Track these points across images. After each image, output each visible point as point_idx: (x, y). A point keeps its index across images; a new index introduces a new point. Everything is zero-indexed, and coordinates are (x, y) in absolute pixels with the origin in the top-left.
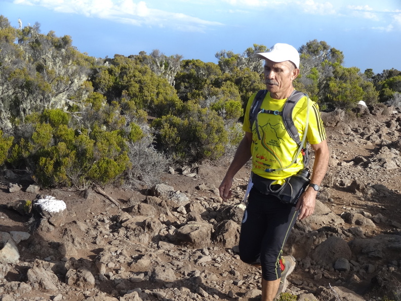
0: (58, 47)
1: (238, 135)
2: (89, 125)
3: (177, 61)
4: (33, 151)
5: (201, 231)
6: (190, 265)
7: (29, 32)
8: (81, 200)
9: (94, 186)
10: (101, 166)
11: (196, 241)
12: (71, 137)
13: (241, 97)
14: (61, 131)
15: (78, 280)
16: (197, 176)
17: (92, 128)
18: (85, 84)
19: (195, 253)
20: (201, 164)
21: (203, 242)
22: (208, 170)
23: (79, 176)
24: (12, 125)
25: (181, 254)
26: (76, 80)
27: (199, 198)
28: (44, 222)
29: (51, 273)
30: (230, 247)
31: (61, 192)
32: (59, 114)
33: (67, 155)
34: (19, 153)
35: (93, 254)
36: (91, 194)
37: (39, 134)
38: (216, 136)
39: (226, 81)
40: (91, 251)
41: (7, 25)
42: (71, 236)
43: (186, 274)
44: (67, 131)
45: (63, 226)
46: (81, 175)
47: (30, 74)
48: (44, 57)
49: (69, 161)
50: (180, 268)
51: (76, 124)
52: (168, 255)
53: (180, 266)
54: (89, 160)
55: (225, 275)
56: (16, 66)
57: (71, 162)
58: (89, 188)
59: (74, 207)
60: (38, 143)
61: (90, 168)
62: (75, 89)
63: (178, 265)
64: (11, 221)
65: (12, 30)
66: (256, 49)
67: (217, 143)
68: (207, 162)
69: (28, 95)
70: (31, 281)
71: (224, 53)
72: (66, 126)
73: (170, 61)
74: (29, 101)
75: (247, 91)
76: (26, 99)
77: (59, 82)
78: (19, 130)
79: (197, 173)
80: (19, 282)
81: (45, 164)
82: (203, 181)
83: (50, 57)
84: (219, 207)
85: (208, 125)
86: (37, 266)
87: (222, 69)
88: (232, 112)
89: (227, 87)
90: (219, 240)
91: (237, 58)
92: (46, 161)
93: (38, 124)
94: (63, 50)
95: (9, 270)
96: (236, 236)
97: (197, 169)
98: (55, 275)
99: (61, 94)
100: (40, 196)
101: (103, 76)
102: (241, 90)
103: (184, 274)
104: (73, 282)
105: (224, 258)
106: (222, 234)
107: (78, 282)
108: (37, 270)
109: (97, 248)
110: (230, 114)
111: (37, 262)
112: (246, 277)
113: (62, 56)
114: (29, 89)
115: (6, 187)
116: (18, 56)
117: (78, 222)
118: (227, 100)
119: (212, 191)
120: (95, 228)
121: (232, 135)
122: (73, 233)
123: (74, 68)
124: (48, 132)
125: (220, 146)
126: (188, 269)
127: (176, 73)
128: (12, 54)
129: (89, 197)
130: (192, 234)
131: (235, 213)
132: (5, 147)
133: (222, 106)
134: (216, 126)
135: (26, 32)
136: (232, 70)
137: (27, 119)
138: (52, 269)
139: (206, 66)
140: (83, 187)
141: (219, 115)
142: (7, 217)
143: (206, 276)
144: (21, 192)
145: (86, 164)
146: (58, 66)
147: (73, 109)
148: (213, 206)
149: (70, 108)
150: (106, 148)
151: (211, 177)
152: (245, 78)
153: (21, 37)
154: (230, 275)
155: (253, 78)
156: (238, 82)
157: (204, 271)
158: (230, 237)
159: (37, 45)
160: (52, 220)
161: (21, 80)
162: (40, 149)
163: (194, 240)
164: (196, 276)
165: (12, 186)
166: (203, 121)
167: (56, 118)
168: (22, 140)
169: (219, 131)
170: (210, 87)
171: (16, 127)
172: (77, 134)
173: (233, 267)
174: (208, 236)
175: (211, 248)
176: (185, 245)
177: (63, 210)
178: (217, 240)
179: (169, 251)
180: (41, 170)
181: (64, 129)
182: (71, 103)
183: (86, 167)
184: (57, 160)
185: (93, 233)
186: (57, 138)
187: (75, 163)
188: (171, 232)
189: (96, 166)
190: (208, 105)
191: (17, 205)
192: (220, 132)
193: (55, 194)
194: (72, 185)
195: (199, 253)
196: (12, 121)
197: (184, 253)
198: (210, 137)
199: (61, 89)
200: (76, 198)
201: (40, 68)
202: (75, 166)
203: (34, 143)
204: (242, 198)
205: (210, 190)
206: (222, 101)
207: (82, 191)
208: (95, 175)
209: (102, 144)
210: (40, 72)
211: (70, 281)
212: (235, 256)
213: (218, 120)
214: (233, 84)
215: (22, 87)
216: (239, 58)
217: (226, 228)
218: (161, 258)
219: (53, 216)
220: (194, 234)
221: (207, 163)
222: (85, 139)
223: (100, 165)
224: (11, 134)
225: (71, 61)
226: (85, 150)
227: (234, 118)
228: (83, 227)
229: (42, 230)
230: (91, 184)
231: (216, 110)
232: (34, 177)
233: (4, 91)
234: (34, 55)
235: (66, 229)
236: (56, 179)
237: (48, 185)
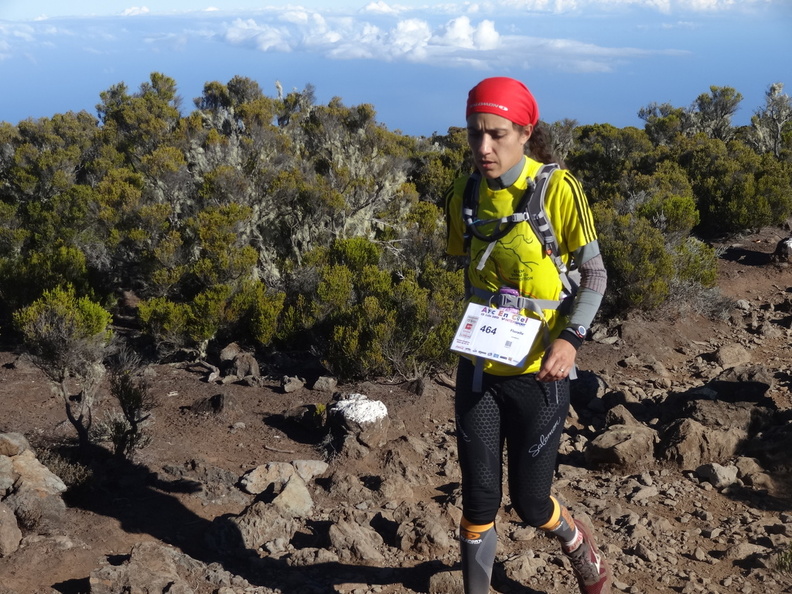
0: (352, 126)
1: (692, 260)
2: (417, 263)
3: (568, 130)
4: (321, 317)
5: (635, 441)
6: (619, 505)
7: (296, 102)
8: (411, 398)
9: (434, 371)
10: (444, 335)
11: (626, 460)
12: (386, 286)
13: (693, 188)
14: (367, 276)
15: (418, 540)
16: (620, 343)
17: (423, 268)
18: (404, 188)
19: (626, 482)
20: (625, 318)
21: (641, 462)
22: (639, 329)
23: (405, 356)
24: (280, 271)
25: (602, 486)
26: (387, 184)
27: (626, 382)
28: (350, 442)
29: (369, 531)
30: (691, 468)
31: (375, 387)
32: (361, 247)
33: (381, 320)
34: (296, 321)
35: (440, 493)
36: (429, 386)
37: (328, 285)
38: (651, 266)
39: (661, 160)
40: (437, 489)
41: (257, 95)
42: (400, 463)
43: (613, 521)
44: (379, 275)
45: (384, 446)
46: (409, 353)
47: (305, 179)
48: (327, 145)
49: (385, 330)
50: (601, 512)
51: (392, 262)
52: (577, 488)
53: (601, 507)
54: (421, 325)
55: (685, 520)
56: (281, 166)
57: (389, 332)
58: (424, 375)
59: (401, 412)
60: (328, 301)
61: (424, 340)
62: (387, 199)
63: (597, 507)
64: (293, 442)
65: (266, 103)
66: (715, 96)
67: (653, 278)
68: (638, 313)
69: (303, 218)
70: (337, 546)
71: (655, 109)
72: (375, 267)
73: (554, 132)
74: (306, 227)
75: (704, 176)
76: (302, 224)
77: (358, 189)
78: (293, 280)
79: (620, 336)
80: (316, 549)
81: (344, 338)
82: (631, 350)
83: (339, 145)
84: (665, 396)
85: (635, 246)
86: (345, 519)
87: (652, 140)
88: (677, 219)
89: (665, 173)
90: (669, 456)
91: (682, 115)
92: (345, 332)
93: (325, 268)
94: (361, 131)
95: (296, 529)
96: (701, 447)
97: (619, 328)
98: (378, 534)
99: (362, 211)
100: (340, 395)
101: (432, 170)
102: (691, 176)
103: (609, 521)
104: (410, 544)
105: (681, 490)
106: (675, 444)
107: (419, 545)
108: (345, 525)
109: (447, 482)
110: (674, 222)
111: (344, 512)
112: (728, 522)
113: (360, 142)
114: (305, 207)
115: (278, 384)
116: (282, 149)
117: (409, 438)
118: (667, 197)
119: (650, 368)
120: (441, 447)
121: (680, 261)
122: (402, 458)
123: (383, 161)
124: (345, 279)
125: (659, 283)
126: (615, 512)
127: (566, 155)
128: (272, 146)
129: (426, 393)
130: (620, 447)
131: (697, 406)
132: (272, 312)
133: (659, 209)
134: (649, 246)
135: (291, 104)
136: (671, 139)
137: (305, 260)
138: (372, 524)
139: (623, 135)
140: (414, 375)
141: (653, 225)
142: (285, 436)
143: (649, 524)
144: (305, 390)
145: (417, 333)
146: (353, 161)
147: (385, 235)
148: (654, 395)
149: (380, 234)
150: (450, 302)
151: (647, 342)
152: (698, 152)
153: (282, 114)
154: (695, 520)
155: (714, 151)
156: (685, 160)
157: (645, 515)
158: (691, 450)
159: (314, 126)
160: (365, 437)
161: (290, 191)
162: (332, 311)
163: (624, 459)
164: (632, 523)
165: (289, 381)
166: (624, 239)
167: (357, 254)
168: (300, 297)
169: (655, 255)
170: (632, 175)
171: (288, 276)
172: (396, 279)
173: (699, 505)
174: (648, 449)
175: (657, 472)
176: (607, 470)
177: (382, 417)
178: (665, 457)
179: (578, 482)
180: (338, 348)
181: (373, 272)
182: (381, 225)
183: (416, 338)
184: (364, 329)
185: (439, 455)
186: (362, 290)
187: (396, 332)
188: (580, 447)
189: (434, 335)
190: (631, 208)
191: (300, 413)
192: (657, 257)
193: (365, 390)
194: (394, 372)
195: (634, 483)
196: (281, 267)
197: (606, 483)
198: (639, 268)
199: (362, 202)
200: (403, 394)
201: (322, 167)
202: (397, 336)
203: (322, 302)
204: (707, 377)
205: (645, 367)
206: (657, 200)
207: (412, 383)
208: (434, 351)
209: (443, 294)
210: (323, 175)
211: (405, 543)
212: (702, 484)
213: (652, 235)
214: (676, 165)
215: (293, 204)
216: (683, 115)
217: (682, 433)
218: (565, 496)
219: (365, 429)
220: (623, 448)
221: (636, 316)
222: (411, 288)
223: (442, 333)
224: (280, 288)
225: (375, 150)
226: (413, 307)
227: (683, 229)
228: (420, 446)
229: (347, 455)
230: (428, 369)
231: (648, 217)
232: (325, 362)
233: (264, 214)
234: (309, 144)
235: (390, 452)
236: (366, 363)
237: (352, 376)
